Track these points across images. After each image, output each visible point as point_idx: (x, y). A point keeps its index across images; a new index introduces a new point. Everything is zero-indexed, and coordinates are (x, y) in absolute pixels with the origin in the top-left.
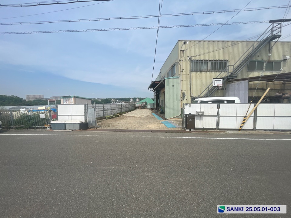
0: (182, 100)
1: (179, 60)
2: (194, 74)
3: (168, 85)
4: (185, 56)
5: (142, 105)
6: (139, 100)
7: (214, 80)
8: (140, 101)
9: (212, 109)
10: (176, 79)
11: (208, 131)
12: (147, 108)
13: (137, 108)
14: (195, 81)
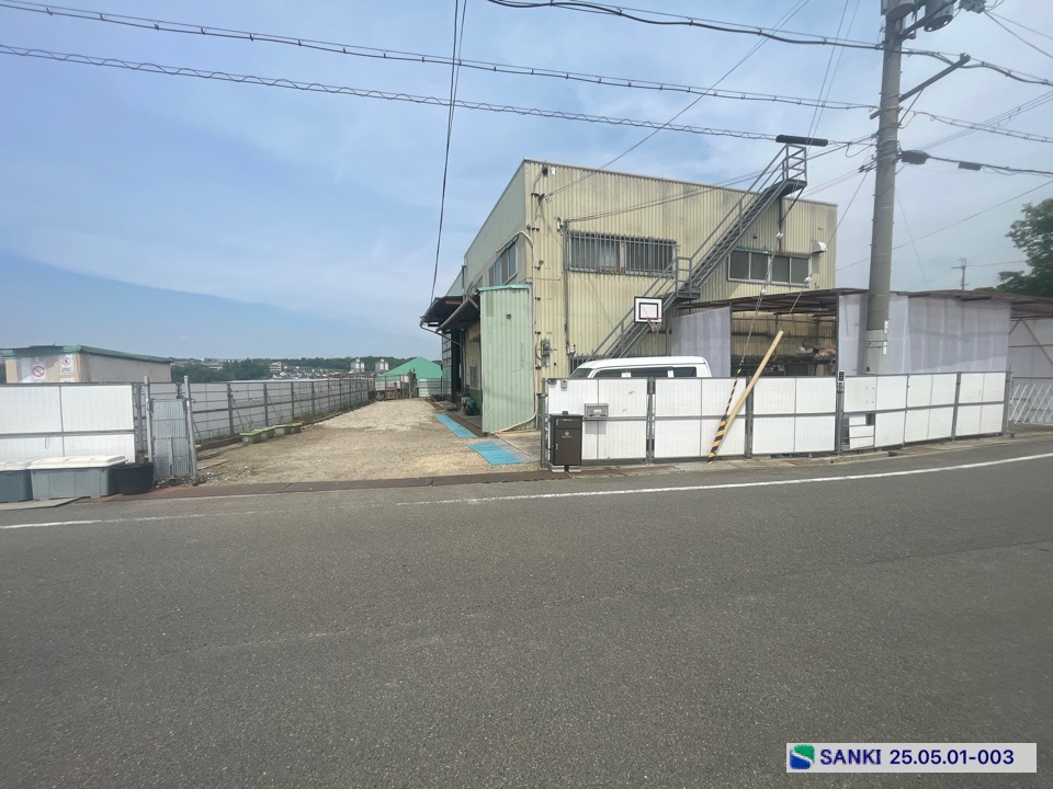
0: (539, 368)
1: (529, 228)
2: (576, 279)
3: (490, 313)
4: (546, 217)
5: (399, 386)
6: (387, 365)
7: (638, 301)
8: (390, 369)
9: (633, 394)
10: (517, 294)
11: (623, 467)
12: (416, 395)
13: (378, 396)
14: (581, 305)
